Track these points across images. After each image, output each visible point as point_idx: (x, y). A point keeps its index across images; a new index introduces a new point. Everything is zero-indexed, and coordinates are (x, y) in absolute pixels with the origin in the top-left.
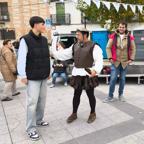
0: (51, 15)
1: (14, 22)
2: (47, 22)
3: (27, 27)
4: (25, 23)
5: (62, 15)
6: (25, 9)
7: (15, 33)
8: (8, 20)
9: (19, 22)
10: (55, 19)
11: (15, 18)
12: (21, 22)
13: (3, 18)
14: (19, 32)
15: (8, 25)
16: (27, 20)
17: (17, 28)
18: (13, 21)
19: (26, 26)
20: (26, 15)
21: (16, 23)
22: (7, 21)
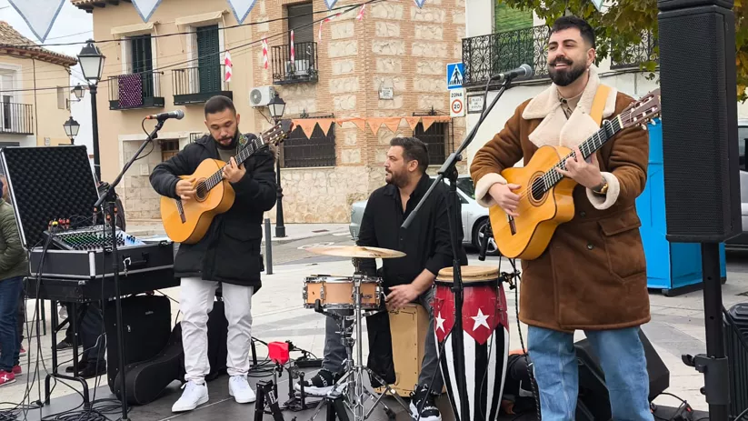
0: (470, 40)
1: (334, 86)
2: (453, 78)
3: (389, 105)
4: (376, 89)
5: (515, 38)
6: (383, 24)
7: (335, 137)
8: (311, 79)
9: (354, 85)
10: (483, 60)
11: (336, 68)
12: (360, 82)
13: (292, 73)
14: (351, 132)
15: (310, 101)
16: (387, 74)
17: (344, 111)
18: (330, 81)
19: (381, 104)
20: (386, 51)
21: (341, 88)
22: (306, 83)
